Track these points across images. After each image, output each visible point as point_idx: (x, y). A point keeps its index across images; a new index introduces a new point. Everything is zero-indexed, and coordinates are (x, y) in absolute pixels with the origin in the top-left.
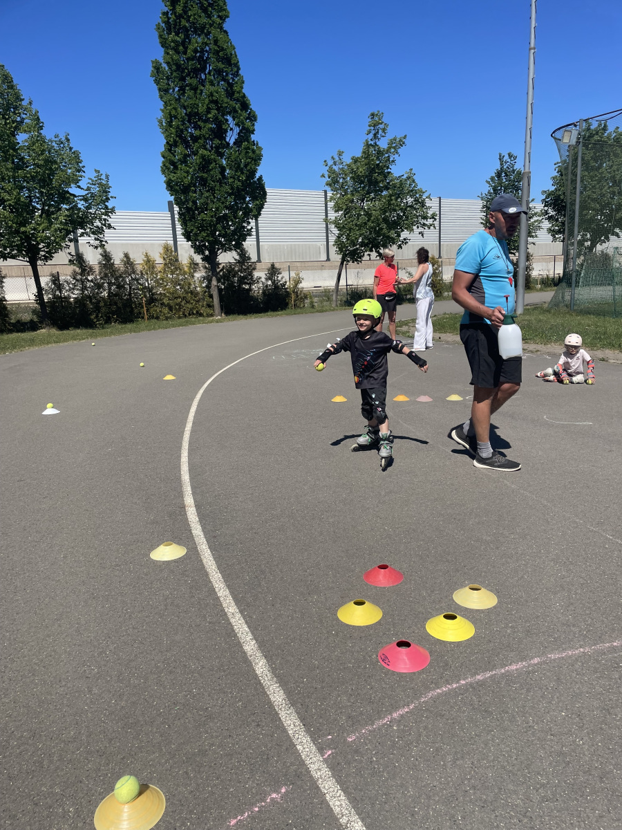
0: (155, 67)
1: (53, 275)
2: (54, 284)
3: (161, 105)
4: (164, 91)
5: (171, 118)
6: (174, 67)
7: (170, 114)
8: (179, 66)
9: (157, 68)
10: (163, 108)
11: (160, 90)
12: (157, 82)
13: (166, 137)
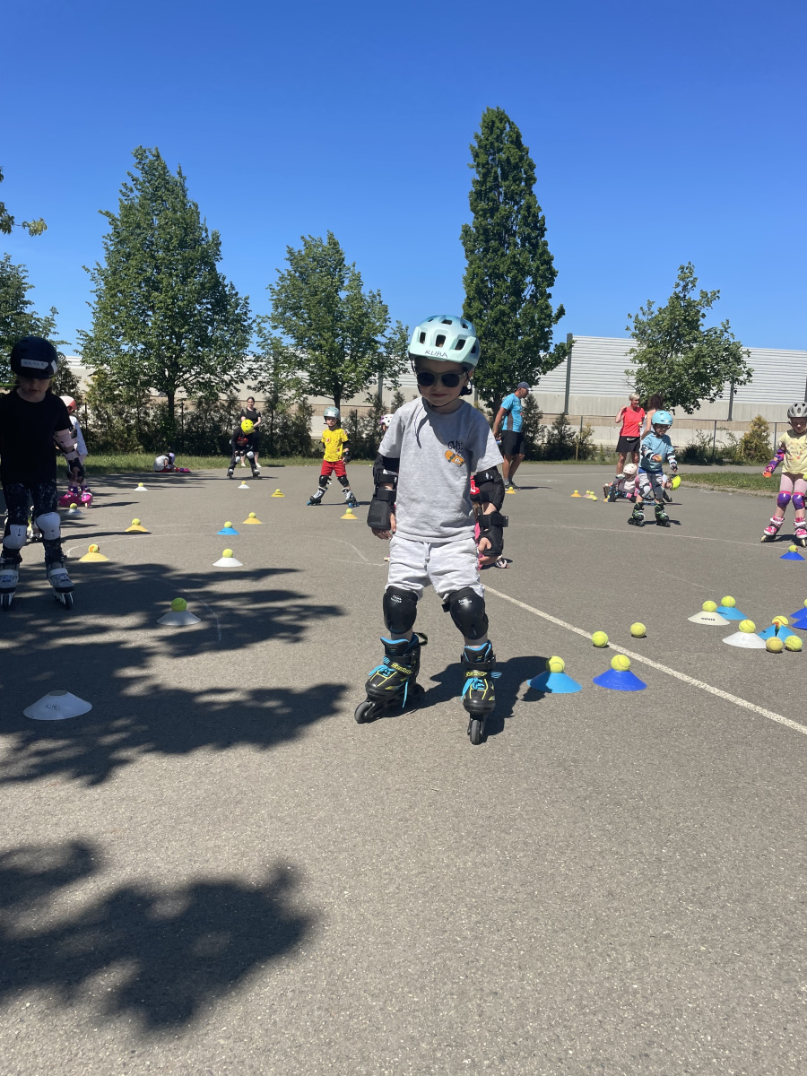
0: (464, 231)
1: (352, 412)
2: (352, 419)
3: (466, 263)
4: (470, 252)
5: (474, 275)
6: (481, 231)
7: (473, 273)
8: (486, 231)
9: (466, 231)
10: (467, 266)
11: (466, 251)
12: (464, 244)
13: (468, 293)
